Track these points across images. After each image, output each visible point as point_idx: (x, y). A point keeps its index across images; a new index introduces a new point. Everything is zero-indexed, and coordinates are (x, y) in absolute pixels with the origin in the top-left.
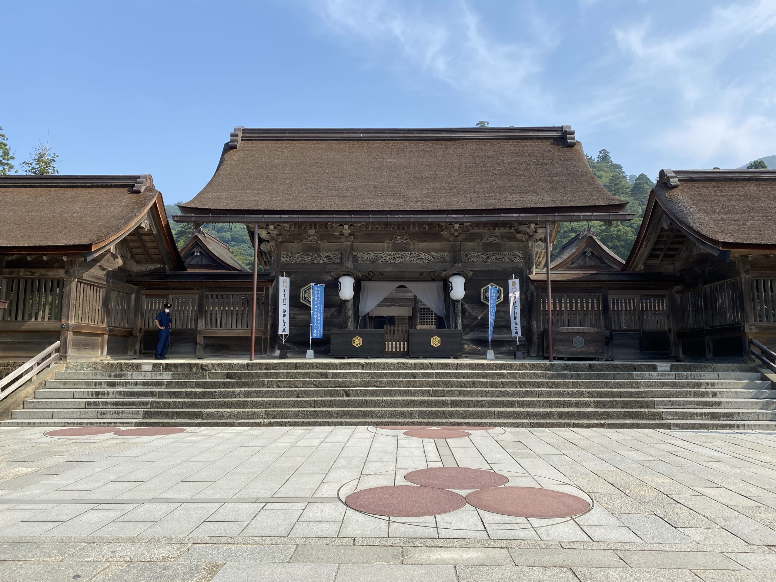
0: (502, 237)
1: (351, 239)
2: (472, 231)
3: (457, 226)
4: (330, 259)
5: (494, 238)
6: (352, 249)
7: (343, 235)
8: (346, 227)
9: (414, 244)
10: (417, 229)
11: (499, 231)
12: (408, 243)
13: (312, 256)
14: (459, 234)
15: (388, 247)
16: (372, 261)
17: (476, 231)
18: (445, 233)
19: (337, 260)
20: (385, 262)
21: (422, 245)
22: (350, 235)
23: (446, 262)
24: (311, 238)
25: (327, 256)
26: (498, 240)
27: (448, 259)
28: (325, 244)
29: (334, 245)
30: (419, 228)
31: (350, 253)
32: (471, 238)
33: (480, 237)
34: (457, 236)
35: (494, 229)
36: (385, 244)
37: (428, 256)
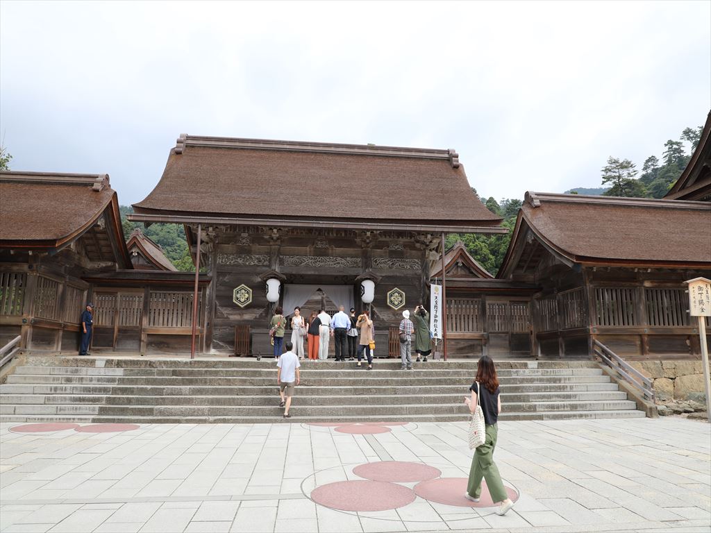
0: (405, 246)
1: (279, 242)
2: (380, 239)
3: (369, 234)
4: (260, 261)
5: (398, 246)
6: (279, 253)
7: (272, 239)
8: (275, 231)
9: (332, 249)
10: (335, 235)
11: (402, 240)
12: (327, 249)
13: (244, 258)
14: (370, 241)
15: (310, 252)
16: (296, 265)
17: (383, 239)
18: (358, 240)
19: (266, 263)
20: (307, 266)
21: (339, 250)
22: (278, 239)
23: (359, 267)
24: (244, 241)
25: (257, 259)
26: (400, 248)
27: (360, 265)
28: (256, 247)
29: (264, 248)
30: (337, 234)
31: (278, 256)
32: (380, 246)
33: (387, 245)
34: (368, 243)
35: (398, 238)
36: (308, 248)
37: (343, 261)
